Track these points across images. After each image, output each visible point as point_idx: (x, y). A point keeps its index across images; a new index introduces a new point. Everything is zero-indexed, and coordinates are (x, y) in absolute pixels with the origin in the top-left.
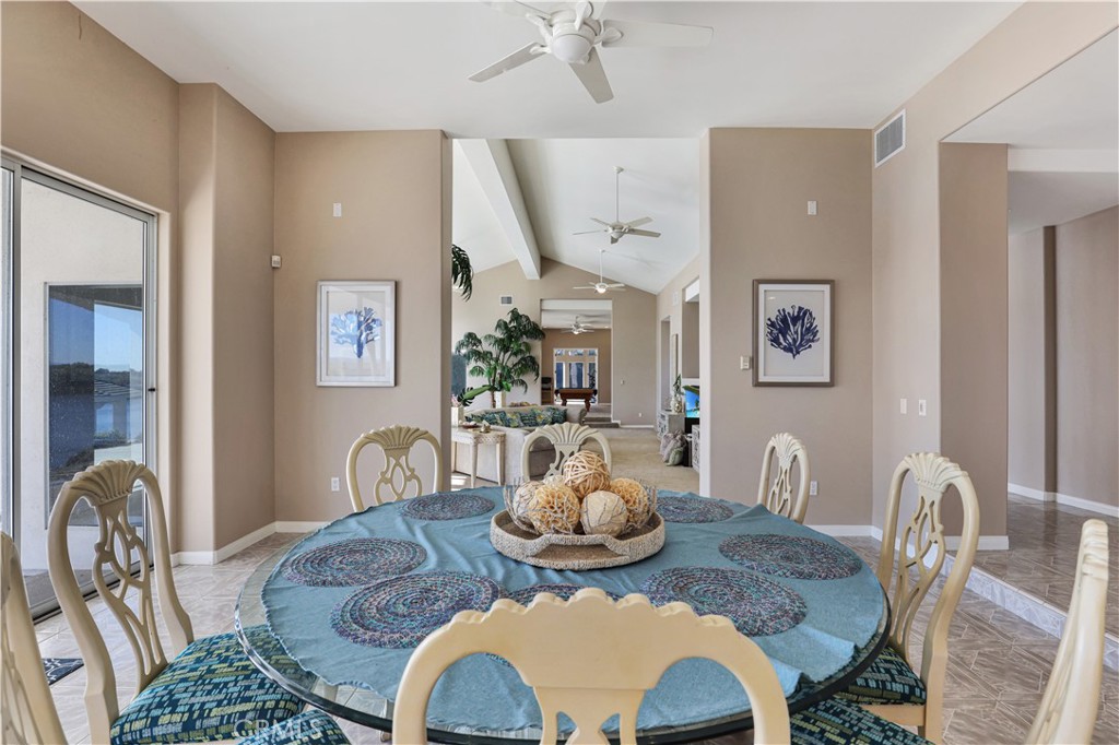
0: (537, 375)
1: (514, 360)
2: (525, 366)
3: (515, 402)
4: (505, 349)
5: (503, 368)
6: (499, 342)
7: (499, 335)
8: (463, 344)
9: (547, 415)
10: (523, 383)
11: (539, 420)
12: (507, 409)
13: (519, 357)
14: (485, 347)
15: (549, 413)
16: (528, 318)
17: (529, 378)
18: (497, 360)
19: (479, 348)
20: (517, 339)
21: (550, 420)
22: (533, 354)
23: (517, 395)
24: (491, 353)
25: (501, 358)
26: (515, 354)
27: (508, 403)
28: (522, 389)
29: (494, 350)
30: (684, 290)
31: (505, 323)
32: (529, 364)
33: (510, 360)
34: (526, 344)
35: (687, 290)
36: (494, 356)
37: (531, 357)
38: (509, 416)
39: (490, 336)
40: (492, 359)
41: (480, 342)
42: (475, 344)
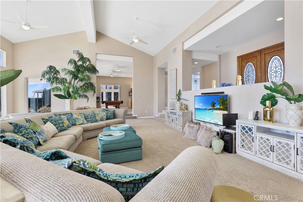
0: (95, 92)
1: (81, 84)
2: (87, 87)
3: (81, 106)
4: (75, 77)
5: (74, 88)
6: (71, 72)
7: (71, 68)
8: (47, 73)
9: (103, 114)
10: (86, 96)
11: (98, 118)
12: (73, 112)
13: (84, 82)
14: (62, 75)
15: (104, 113)
16: (89, 60)
17: (90, 94)
18: (70, 83)
19: (58, 76)
20: (83, 72)
21: (105, 117)
22: (92, 81)
23: (81, 102)
24: (66, 80)
25: (72, 82)
26: (81, 80)
27: (75, 107)
28: (85, 100)
29: (68, 77)
30: (183, 43)
31: (75, 61)
32: (90, 86)
33: (78, 84)
34: (88, 76)
35: (184, 43)
36: (68, 81)
37: (91, 83)
38: (75, 116)
39: (65, 69)
40: (67, 83)
41: (58, 72)
42: (55, 74)
